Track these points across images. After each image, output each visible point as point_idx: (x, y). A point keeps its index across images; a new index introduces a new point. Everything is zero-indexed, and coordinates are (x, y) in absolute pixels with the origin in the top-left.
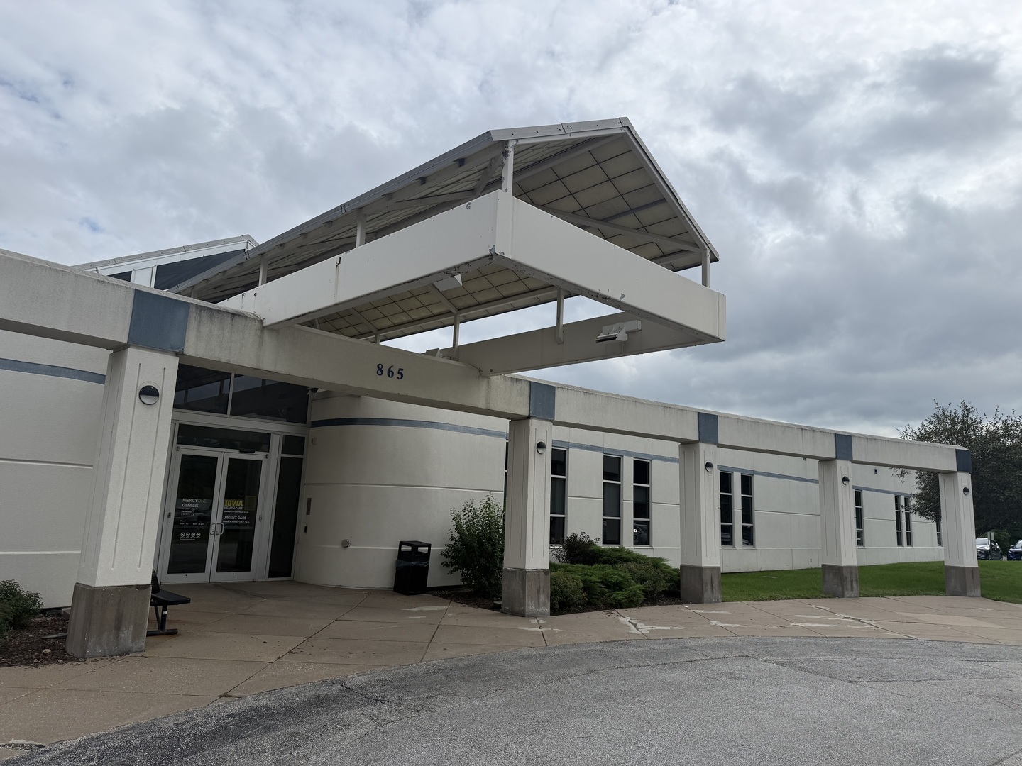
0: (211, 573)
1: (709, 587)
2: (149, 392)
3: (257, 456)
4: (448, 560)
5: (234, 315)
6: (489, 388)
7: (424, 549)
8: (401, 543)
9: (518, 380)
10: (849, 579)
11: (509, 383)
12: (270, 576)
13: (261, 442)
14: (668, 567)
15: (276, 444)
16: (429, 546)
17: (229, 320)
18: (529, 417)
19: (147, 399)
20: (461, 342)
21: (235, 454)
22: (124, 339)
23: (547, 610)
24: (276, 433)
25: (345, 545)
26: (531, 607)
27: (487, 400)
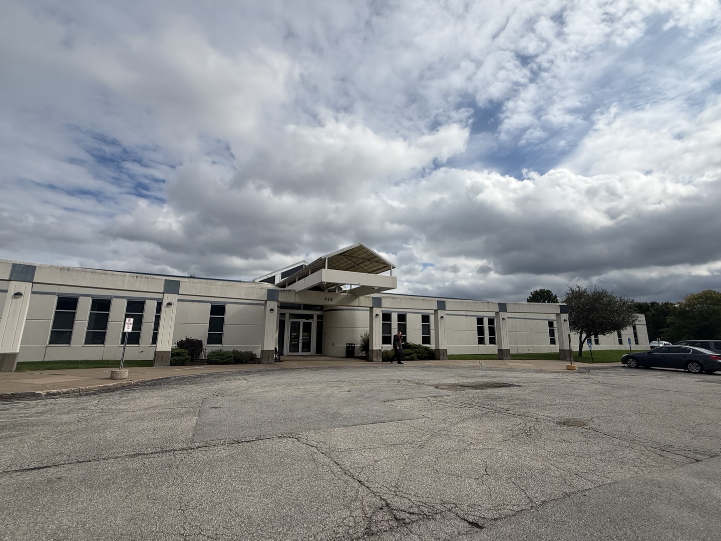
0: (300, 353)
1: (442, 355)
2: (272, 310)
3: (310, 321)
4: (361, 349)
5: (289, 291)
6: (359, 300)
7: (353, 345)
8: (347, 344)
9: (368, 297)
10: (505, 353)
11: (366, 298)
12: (316, 353)
13: (311, 317)
14: (432, 349)
15: (315, 317)
16: (354, 344)
17: (287, 292)
18: (373, 307)
19: (272, 311)
20: (352, 288)
21: (305, 321)
22: (266, 300)
23: (381, 360)
24: (315, 314)
25: (333, 345)
26: (375, 359)
27: (359, 304)
